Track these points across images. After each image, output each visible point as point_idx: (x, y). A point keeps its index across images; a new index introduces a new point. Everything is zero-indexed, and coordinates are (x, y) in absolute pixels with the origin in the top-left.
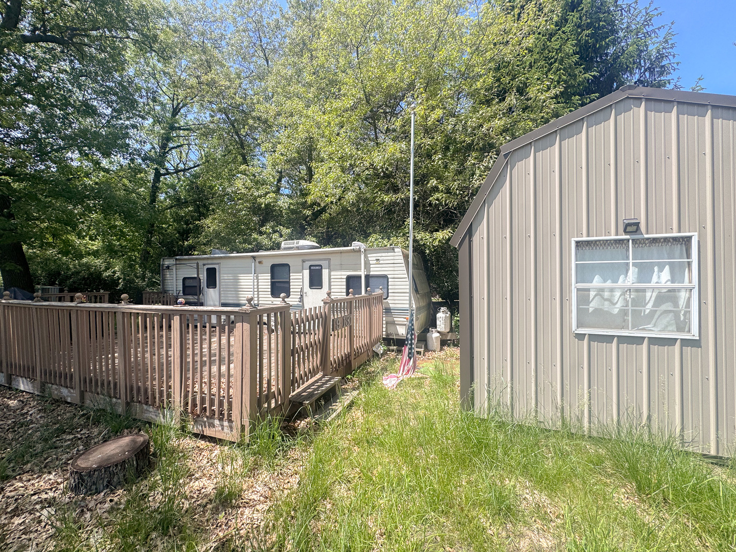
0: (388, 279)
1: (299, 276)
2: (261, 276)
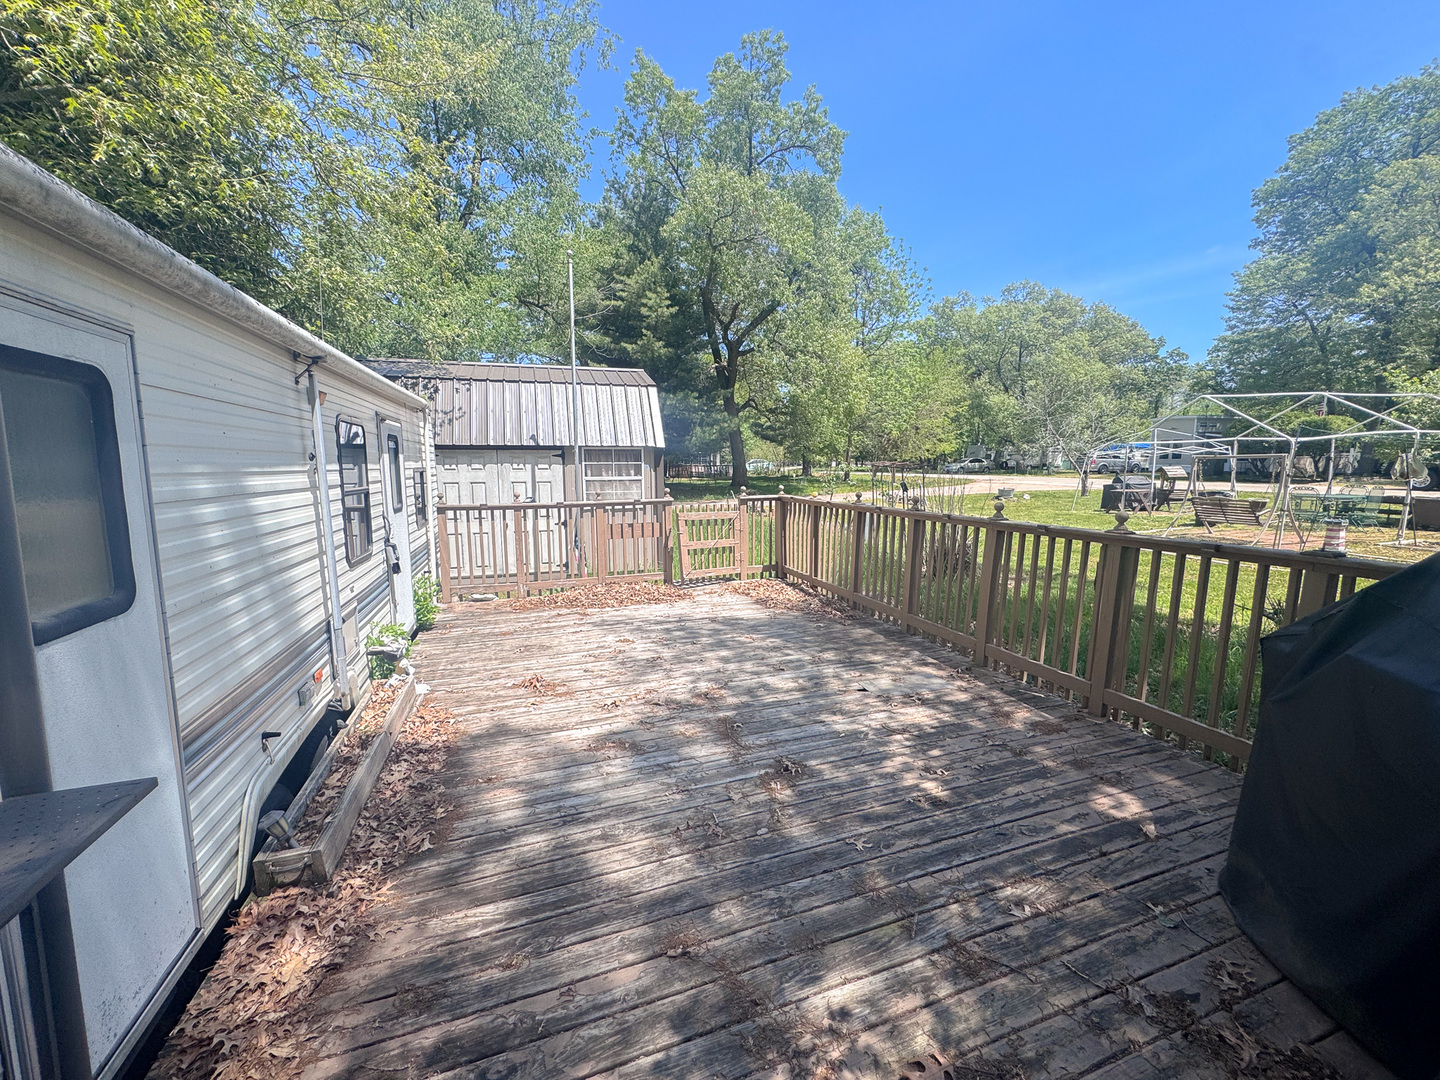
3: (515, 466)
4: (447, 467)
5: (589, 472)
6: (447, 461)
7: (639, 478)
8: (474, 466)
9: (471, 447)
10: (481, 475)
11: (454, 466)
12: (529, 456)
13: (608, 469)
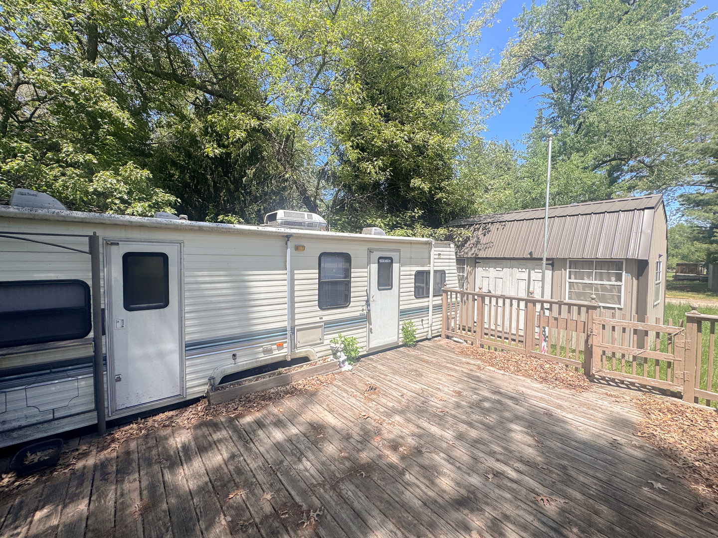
0: (445, 273)
1: (363, 272)
2: (299, 274)
3: (520, 270)
4: (484, 268)
5: (573, 276)
6: (485, 265)
7: (619, 283)
8: (497, 269)
9: (495, 258)
10: (501, 274)
11: (487, 269)
12: (530, 263)
13: (589, 275)
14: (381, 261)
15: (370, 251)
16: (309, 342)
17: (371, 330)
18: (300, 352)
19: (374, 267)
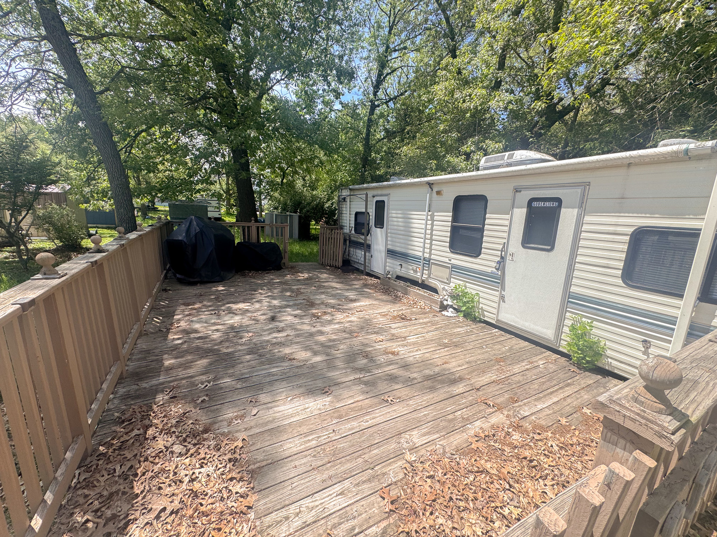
1: (504, 219)
14: (535, 204)
15: (517, 190)
16: (440, 278)
17: (502, 298)
18: (433, 282)
19: (520, 214)
